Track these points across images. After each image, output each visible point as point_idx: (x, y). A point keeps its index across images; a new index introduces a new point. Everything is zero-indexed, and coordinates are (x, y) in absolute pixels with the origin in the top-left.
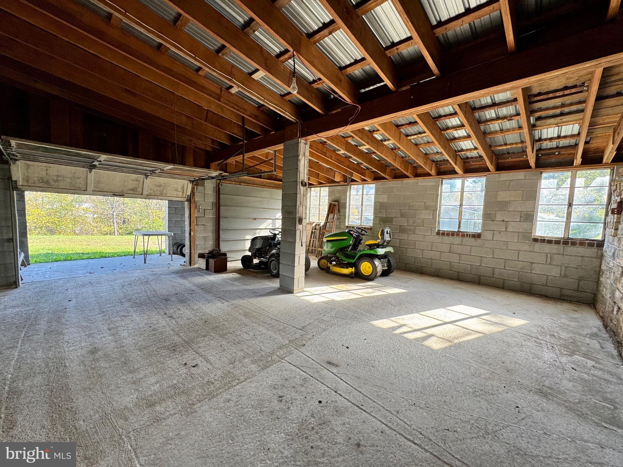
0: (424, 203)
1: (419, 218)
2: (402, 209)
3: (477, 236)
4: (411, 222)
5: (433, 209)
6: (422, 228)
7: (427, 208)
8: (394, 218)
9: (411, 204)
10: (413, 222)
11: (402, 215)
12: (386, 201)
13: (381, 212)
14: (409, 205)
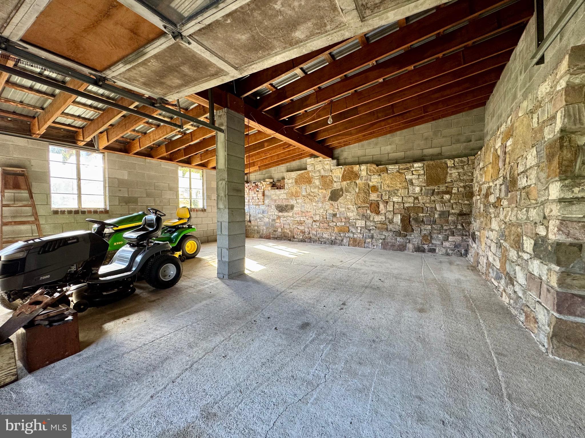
0: (168, 184)
1: (165, 198)
2: (147, 188)
3: (204, 210)
4: (158, 202)
5: (175, 190)
6: (169, 207)
7: (170, 189)
8: (139, 199)
9: (156, 184)
10: (160, 202)
11: (148, 195)
12: (126, 178)
13: (120, 190)
14: (154, 185)
